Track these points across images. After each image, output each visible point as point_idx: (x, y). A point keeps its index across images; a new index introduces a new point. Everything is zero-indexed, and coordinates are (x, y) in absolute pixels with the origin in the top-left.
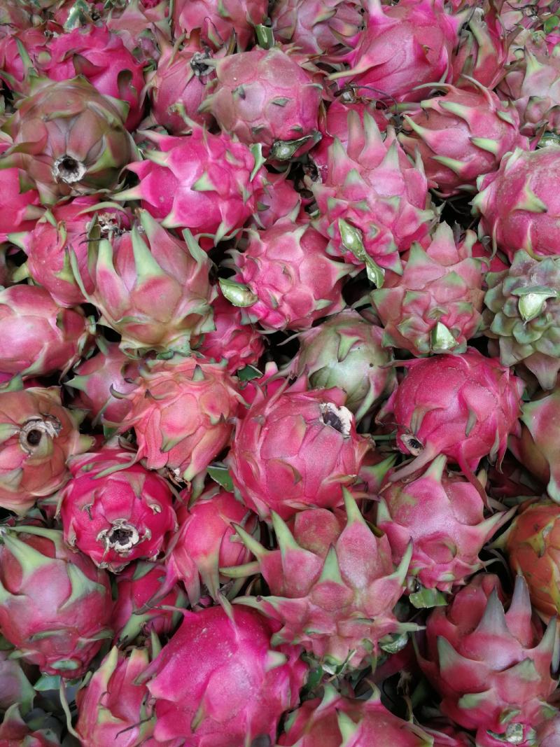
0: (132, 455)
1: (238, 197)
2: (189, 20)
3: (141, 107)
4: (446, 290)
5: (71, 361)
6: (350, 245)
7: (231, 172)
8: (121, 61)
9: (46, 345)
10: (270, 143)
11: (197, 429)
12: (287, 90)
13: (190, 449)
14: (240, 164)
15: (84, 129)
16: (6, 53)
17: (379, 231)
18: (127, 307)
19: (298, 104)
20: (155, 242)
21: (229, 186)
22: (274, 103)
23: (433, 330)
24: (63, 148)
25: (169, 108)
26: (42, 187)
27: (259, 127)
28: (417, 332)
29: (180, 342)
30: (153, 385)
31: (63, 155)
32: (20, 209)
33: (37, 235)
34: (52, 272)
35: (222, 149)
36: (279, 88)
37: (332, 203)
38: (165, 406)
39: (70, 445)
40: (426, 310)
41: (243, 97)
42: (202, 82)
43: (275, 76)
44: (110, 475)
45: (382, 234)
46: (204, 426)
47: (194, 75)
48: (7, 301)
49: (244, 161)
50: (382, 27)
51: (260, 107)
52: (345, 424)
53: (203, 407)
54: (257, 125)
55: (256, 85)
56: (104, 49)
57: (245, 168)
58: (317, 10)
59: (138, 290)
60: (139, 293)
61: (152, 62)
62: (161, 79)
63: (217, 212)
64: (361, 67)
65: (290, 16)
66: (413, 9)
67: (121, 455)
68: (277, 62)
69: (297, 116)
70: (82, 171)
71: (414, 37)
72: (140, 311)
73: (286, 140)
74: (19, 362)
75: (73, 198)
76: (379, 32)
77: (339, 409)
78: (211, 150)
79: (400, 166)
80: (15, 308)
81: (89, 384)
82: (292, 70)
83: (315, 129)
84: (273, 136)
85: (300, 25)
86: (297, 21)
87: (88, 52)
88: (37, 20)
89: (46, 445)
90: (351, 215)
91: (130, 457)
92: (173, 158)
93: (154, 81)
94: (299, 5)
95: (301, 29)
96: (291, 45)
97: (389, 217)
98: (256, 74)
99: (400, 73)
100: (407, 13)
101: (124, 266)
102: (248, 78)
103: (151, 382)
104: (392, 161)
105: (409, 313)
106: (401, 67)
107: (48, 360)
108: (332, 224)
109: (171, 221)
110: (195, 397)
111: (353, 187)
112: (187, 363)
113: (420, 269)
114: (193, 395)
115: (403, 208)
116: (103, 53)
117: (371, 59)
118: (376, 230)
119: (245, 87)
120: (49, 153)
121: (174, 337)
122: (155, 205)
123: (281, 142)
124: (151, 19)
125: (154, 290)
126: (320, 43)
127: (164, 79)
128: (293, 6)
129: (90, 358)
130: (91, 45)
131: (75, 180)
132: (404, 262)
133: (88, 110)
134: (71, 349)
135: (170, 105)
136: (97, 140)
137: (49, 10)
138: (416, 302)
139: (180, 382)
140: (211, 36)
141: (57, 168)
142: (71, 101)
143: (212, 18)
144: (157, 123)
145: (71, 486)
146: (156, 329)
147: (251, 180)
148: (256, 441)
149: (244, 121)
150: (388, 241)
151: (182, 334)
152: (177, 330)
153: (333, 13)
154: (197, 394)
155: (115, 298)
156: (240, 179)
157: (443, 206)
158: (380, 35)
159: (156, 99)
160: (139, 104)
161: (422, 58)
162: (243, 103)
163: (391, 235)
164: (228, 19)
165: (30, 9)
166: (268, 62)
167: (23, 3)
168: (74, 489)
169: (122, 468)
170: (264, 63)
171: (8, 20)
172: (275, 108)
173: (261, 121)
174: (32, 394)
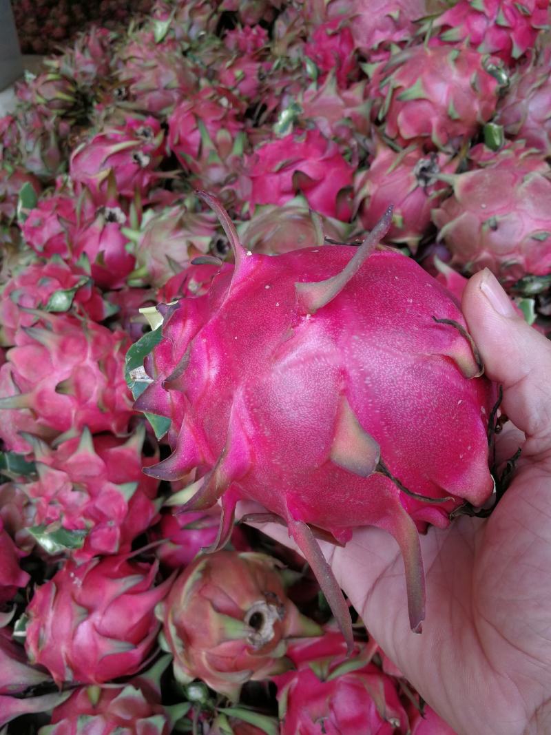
2: (409, 119)
8: (336, 169)
10: (520, 277)
16: (179, 127)
22: (533, 238)
27: (512, 263)
36: (539, 220)
41: (495, 228)
42: (425, 194)
43: (535, 205)
44: (341, 675)
47: (419, 185)
51: (517, 240)
54: (508, 260)
55: (513, 216)
56: (322, 159)
62: (377, 187)
65: (519, 108)
68: (536, 188)
73: (540, 276)
84: (526, 271)
85: (529, 118)
86: (526, 114)
87: (304, 163)
88: (204, 82)
93: (368, 187)
94: (531, 97)
95: (531, 123)
96: (521, 143)
98: (513, 204)
102: (502, 207)
116: (320, 163)
119: (499, 218)
123: (534, 277)
124: (349, 103)
127: (380, 187)
128: (523, 98)
130: (307, 155)
137: (211, 67)
142: (303, 235)
143: (435, 121)
145: (296, 681)
149: (491, 253)
159: (368, 205)
162: (494, 234)
164: (457, 121)
165: (196, 71)
166: (526, 188)
167: (190, 64)
168: (299, 684)
169: (355, 669)
170: (521, 189)
171: (175, 83)
172: (533, 243)
173: (513, 256)
174: (246, 561)
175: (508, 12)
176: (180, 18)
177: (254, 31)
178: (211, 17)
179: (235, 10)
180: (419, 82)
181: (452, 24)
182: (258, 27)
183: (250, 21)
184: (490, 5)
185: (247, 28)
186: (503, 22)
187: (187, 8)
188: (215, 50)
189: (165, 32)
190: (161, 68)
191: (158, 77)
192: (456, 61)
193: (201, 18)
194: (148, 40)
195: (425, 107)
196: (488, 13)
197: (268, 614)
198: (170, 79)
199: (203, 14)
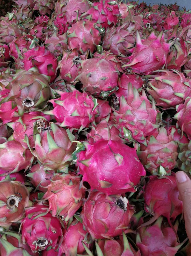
0: (47, 209)
1: (88, 117)
2: (73, 44)
3: (55, 75)
4: (164, 153)
5: (28, 167)
6: (127, 137)
7: (85, 109)
8: (49, 59)
9: (19, 163)
10: (100, 92)
11: (70, 203)
12: (106, 74)
13: (67, 210)
14: (89, 106)
15: (34, 89)
16: (12, 47)
17: (138, 132)
18: (46, 158)
19: (110, 79)
20: (56, 135)
21: (85, 113)
22: (101, 79)
23: (158, 168)
24: (26, 96)
25: (65, 75)
26: (19, 107)
27: (96, 87)
28: (152, 168)
29: (65, 169)
30: (55, 185)
31: (26, 99)
32: (12, 112)
33: (16, 126)
34: (21, 139)
35: (83, 100)
36: (103, 74)
37: (121, 120)
38: (59, 194)
39: (25, 203)
40: (156, 160)
41: (90, 76)
42: (77, 67)
43: (102, 69)
44: (38, 218)
45: (139, 133)
46: (73, 202)
47: (74, 64)
48: (6, 147)
49: (90, 105)
50: (141, 48)
51: (96, 80)
52: (125, 204)
53: (72, 195)
54: (95, 86)
55: (95, 72)
56: (43, 56)
57: (91, 108)
58: (119, 39)
59: (49, 153)
60: (50, 154)
61: (61, 54)
62: (63, 65)
63: (80, 122)
64: (133, 63)
65: (109, 40)
66: (153, 42)
67: (43, 209)
68: (103, 64)
69: (110, 83)
70: (33, 103)
71: (153, 52)
72: (50, 160)
73: (105, 91)
74: (9, 168)
75: (29, 112)
76: (140, 50)
77: (123, 198)
78: (79, 101)
79: (146, 107)
80: (8, 150)
81: (34, 175)
82: (108, 66)
83: (116, 86)
84: (101, 90)
85: (112, 43)
86: (111, 42)
87: (37, 57)
88: (24, 33)
89: (15, 210)
90: (127, 126)
91: (46, 209)
92: (65, 103)
93: (60, 65)
94: (112, 37)
95: (113, 45)
96: (109, 51)
97: (142, 127)
98: (95, 69)
99: (148, 65)
100: (151, 43)
101: (45, 144)
102: (92, 70)
103: (54, 183)
104: (143, 107)
105: (150, 161)
106: (148, 63)
107: (20, 167)
108: (121, 128)
109: (63, 125)
110: (69, 191)
111: (129, 116)
112: (67, 176)
113: (154, 145)
114: (69, 190)
115: (147, 124)
116: (42, 57)
117: (137, 60)
118: (137, 133)
119: (91, 73)
120: (21, 98)
121: (62, 168)
122: (58, 118)
123: (104, 92)
124: (61, 39)
125: (55, 153)
126: (119, 50)
127: (64, 65)
128: (110, 37)
129: (35, 165)
130: (38, 54)
131: (30, 106)
132: (148, 141)
133: (35, 82)
134: (28, 163)
135: (66, 74)
136: (39, 92)
137: (29, 28)
138: (152, 158)
139: (64, 185)
140: (80, 50)
141: (24, 103)
142: (30, 79)
143: (80, 44)
144: (61, 79)
145: (25, 221)
146: (56, 166)
147: (93, 111)
148: (91, 211)
149: (90, 84)
150: (141, 136)
151: (65, 166)
152: (64, 165)
153: (124, 41)
154: (70, 190)
155: (41, 155)
156: (88, 112)
157: (163, 113)
158: (140, 51)
159: (61, 71)
160: (55, 74)
161: (156, 60)
162: (90, 78)
163: (142, 133)
164: (87, 44)
165: (22, 30)
166: (100, 64)
167: (19, 27)
168: (26, 222)
169: (43, 216)
170: (98, 64)
171: (14, 34)
172: (102, 81)
173: (96, 85)
174: (12, 184)
175: (105, 10)
176: (19, 13)
177: (44, 17)
178: (30, 12)
179: (38, 10)
180: (74, 32)
181: (89, 14)
182: (46, 16)
183: (43, 14)
184: (100, 8)
185: (42, 16)
186: (104, 13)
187: (21, 9)
188: (30, 23)
189: (12, 17)
190: (9, 28)
191: (8, 31)
192: (85, 25)
193: (26, 13)
194: (6, 19)
195: (77, 39)
196: (99, 11)
197: (17, 200)
198: (12, 32)
199: (27, 11)
